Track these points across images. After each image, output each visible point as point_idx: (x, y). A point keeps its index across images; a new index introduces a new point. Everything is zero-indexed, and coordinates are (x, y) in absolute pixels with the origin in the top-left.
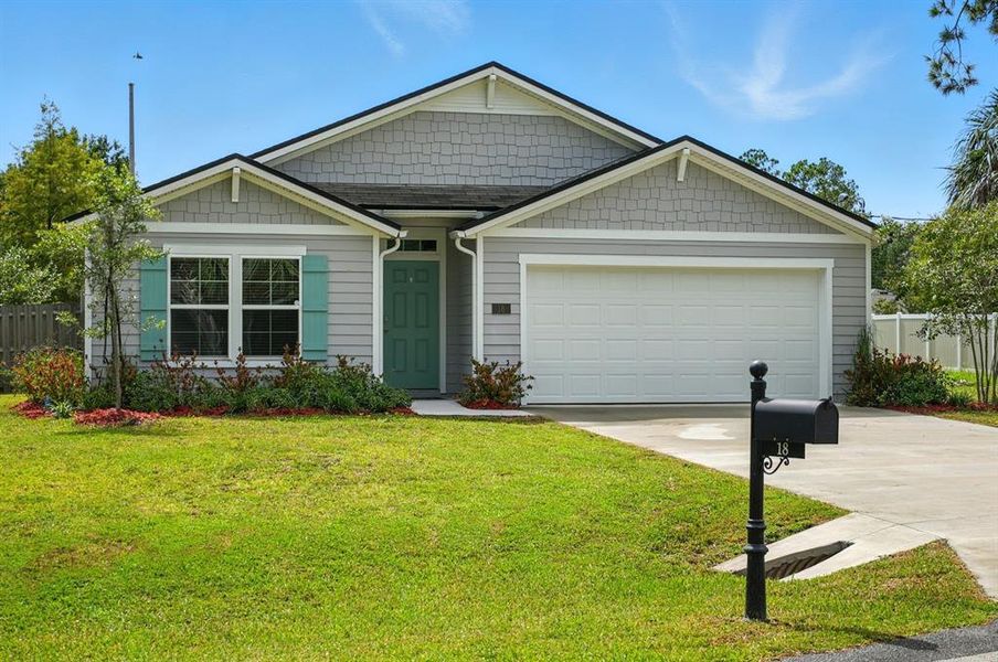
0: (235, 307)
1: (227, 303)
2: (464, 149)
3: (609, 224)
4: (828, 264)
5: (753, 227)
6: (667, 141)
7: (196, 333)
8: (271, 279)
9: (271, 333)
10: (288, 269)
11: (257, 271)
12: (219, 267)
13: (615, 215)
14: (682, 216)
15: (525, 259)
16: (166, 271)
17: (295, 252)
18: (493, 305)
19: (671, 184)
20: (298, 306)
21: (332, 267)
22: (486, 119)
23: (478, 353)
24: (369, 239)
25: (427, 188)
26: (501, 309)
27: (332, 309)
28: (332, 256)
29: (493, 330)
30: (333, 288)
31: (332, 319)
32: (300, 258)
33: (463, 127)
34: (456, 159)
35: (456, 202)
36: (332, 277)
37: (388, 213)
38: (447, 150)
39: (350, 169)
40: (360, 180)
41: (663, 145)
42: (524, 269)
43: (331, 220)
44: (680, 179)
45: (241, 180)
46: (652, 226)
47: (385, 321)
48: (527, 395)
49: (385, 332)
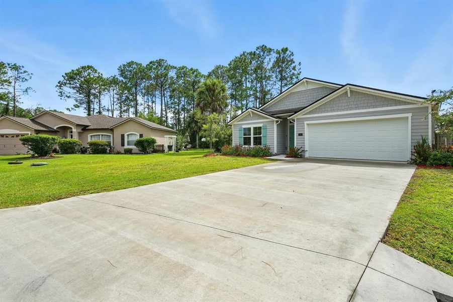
0: (252, 136)
3: (328, 111)
4: (410, 115)
5: (376, 107)
6: (344, 84)
7: (247, 141)
8: (258, 130)
9: (258, 141)
10: (260, 128)
11: (255, 128)
12: (249, 129)
13: (329, 109)
14: (350, 106)
15: (306, 123)
16: (242, 130)
17: (261, 125)
19: (347, 98)
20: (261, 136)
21: (267, 127)
22: (306, 91)
23: (295, 145)
24: (273, 121)
25: (289, 109)
26: (300, 135)
27: (267, 136)
28: (267, 125)
29: (299, 139)
30: (267, 132)
31: (267, 138)
33: (301, 94)
36: (267, 130)
37: (276, 116)
39: (278, 107)
40: (280, 109)
41: (343, 86)
42: (306, 125)
43: (267, 118)
44: (349, 96)
45: (253, 112)
46: (340, 110)
47: (290, 138)
48: (307, 155)
49: (290, 140)
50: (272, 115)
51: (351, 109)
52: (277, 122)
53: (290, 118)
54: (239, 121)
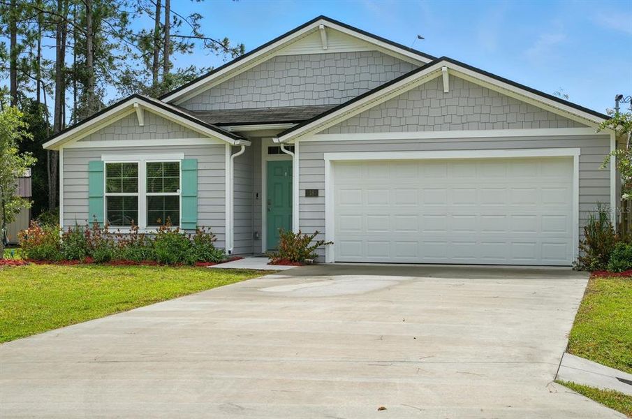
0: (142, 194)
1: (137, 191)
2: (308, 80)
3: (391, 128)
4: (575, 152)
5: (509, 126)
7: (121, 211)
9: (164, 211)
10: (173, 168)
13: (395, 122)
14: (448, 119)
15: (328, 157)
16: (103, 171)
17: (176, 157)
18: (306, 190)
19: (440, 95)
20: (179, 193)
21: (200, 166)
22: (323, 57)
23: (295, 225)
24: (223, 146)
26: (312, 193)
27: (200, 194)
28: (200, 159)
29: (306, 208)
30: (201, 180)
31: (201, 202)
32: (180, 161)
33: (308, 64)
34: (302, 88)
35: (286, 118)
36: (200, 173)
38: (296, 81)
39: (233, 100)
40: (239, 106)
42: (327, 164)
43: (200, 135)
44: (446, 90)
45: (145, 111)
46: (424, 128)
47: (269, 203)
48: (331, 256)
49: (268, 210)
50: (217, 127)
51: (451, 126)
52: (235, 149)
53: (282, 139)
54: (90, 138)
